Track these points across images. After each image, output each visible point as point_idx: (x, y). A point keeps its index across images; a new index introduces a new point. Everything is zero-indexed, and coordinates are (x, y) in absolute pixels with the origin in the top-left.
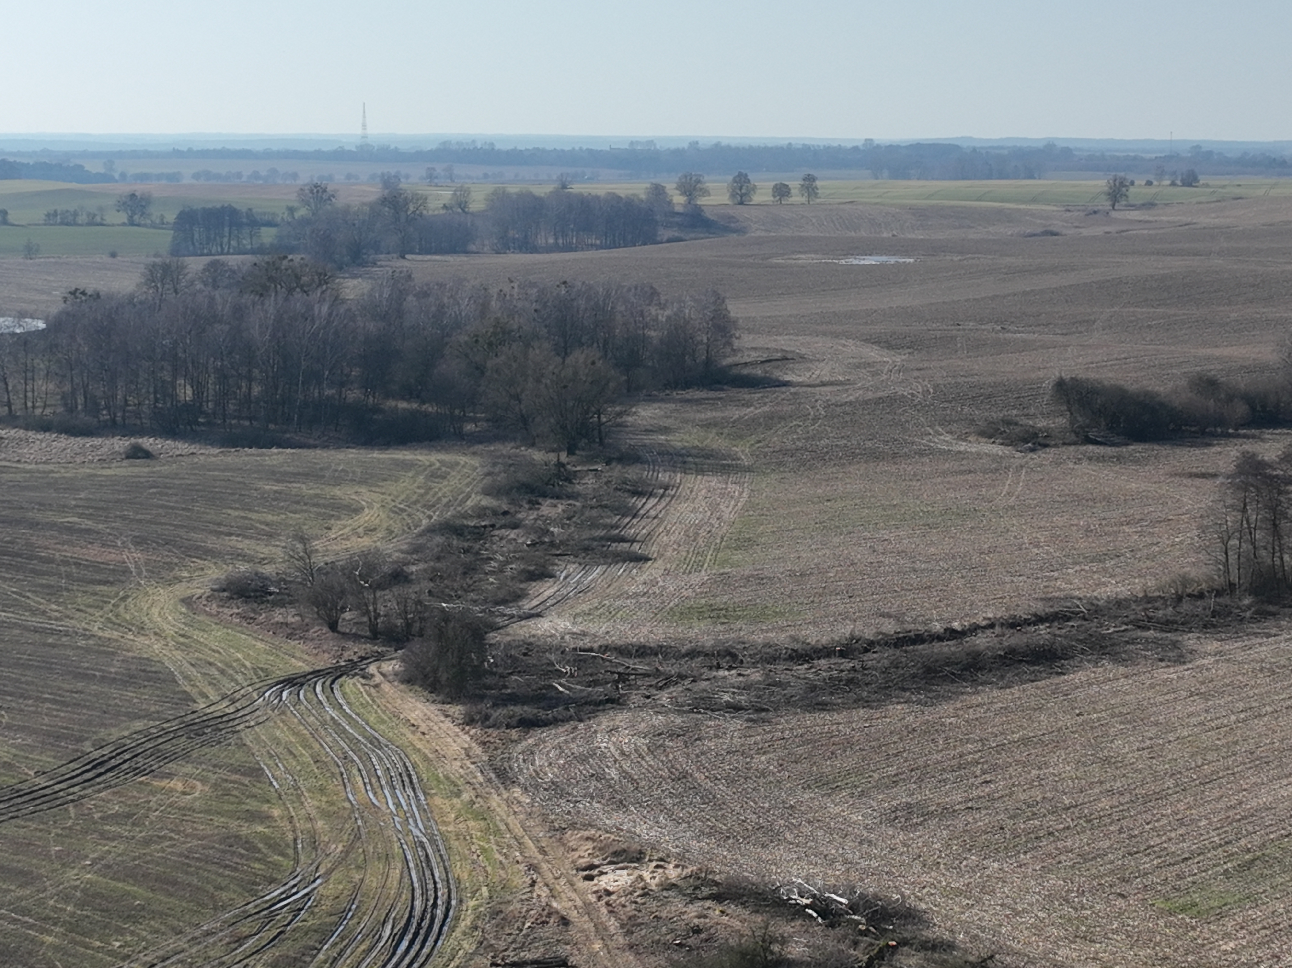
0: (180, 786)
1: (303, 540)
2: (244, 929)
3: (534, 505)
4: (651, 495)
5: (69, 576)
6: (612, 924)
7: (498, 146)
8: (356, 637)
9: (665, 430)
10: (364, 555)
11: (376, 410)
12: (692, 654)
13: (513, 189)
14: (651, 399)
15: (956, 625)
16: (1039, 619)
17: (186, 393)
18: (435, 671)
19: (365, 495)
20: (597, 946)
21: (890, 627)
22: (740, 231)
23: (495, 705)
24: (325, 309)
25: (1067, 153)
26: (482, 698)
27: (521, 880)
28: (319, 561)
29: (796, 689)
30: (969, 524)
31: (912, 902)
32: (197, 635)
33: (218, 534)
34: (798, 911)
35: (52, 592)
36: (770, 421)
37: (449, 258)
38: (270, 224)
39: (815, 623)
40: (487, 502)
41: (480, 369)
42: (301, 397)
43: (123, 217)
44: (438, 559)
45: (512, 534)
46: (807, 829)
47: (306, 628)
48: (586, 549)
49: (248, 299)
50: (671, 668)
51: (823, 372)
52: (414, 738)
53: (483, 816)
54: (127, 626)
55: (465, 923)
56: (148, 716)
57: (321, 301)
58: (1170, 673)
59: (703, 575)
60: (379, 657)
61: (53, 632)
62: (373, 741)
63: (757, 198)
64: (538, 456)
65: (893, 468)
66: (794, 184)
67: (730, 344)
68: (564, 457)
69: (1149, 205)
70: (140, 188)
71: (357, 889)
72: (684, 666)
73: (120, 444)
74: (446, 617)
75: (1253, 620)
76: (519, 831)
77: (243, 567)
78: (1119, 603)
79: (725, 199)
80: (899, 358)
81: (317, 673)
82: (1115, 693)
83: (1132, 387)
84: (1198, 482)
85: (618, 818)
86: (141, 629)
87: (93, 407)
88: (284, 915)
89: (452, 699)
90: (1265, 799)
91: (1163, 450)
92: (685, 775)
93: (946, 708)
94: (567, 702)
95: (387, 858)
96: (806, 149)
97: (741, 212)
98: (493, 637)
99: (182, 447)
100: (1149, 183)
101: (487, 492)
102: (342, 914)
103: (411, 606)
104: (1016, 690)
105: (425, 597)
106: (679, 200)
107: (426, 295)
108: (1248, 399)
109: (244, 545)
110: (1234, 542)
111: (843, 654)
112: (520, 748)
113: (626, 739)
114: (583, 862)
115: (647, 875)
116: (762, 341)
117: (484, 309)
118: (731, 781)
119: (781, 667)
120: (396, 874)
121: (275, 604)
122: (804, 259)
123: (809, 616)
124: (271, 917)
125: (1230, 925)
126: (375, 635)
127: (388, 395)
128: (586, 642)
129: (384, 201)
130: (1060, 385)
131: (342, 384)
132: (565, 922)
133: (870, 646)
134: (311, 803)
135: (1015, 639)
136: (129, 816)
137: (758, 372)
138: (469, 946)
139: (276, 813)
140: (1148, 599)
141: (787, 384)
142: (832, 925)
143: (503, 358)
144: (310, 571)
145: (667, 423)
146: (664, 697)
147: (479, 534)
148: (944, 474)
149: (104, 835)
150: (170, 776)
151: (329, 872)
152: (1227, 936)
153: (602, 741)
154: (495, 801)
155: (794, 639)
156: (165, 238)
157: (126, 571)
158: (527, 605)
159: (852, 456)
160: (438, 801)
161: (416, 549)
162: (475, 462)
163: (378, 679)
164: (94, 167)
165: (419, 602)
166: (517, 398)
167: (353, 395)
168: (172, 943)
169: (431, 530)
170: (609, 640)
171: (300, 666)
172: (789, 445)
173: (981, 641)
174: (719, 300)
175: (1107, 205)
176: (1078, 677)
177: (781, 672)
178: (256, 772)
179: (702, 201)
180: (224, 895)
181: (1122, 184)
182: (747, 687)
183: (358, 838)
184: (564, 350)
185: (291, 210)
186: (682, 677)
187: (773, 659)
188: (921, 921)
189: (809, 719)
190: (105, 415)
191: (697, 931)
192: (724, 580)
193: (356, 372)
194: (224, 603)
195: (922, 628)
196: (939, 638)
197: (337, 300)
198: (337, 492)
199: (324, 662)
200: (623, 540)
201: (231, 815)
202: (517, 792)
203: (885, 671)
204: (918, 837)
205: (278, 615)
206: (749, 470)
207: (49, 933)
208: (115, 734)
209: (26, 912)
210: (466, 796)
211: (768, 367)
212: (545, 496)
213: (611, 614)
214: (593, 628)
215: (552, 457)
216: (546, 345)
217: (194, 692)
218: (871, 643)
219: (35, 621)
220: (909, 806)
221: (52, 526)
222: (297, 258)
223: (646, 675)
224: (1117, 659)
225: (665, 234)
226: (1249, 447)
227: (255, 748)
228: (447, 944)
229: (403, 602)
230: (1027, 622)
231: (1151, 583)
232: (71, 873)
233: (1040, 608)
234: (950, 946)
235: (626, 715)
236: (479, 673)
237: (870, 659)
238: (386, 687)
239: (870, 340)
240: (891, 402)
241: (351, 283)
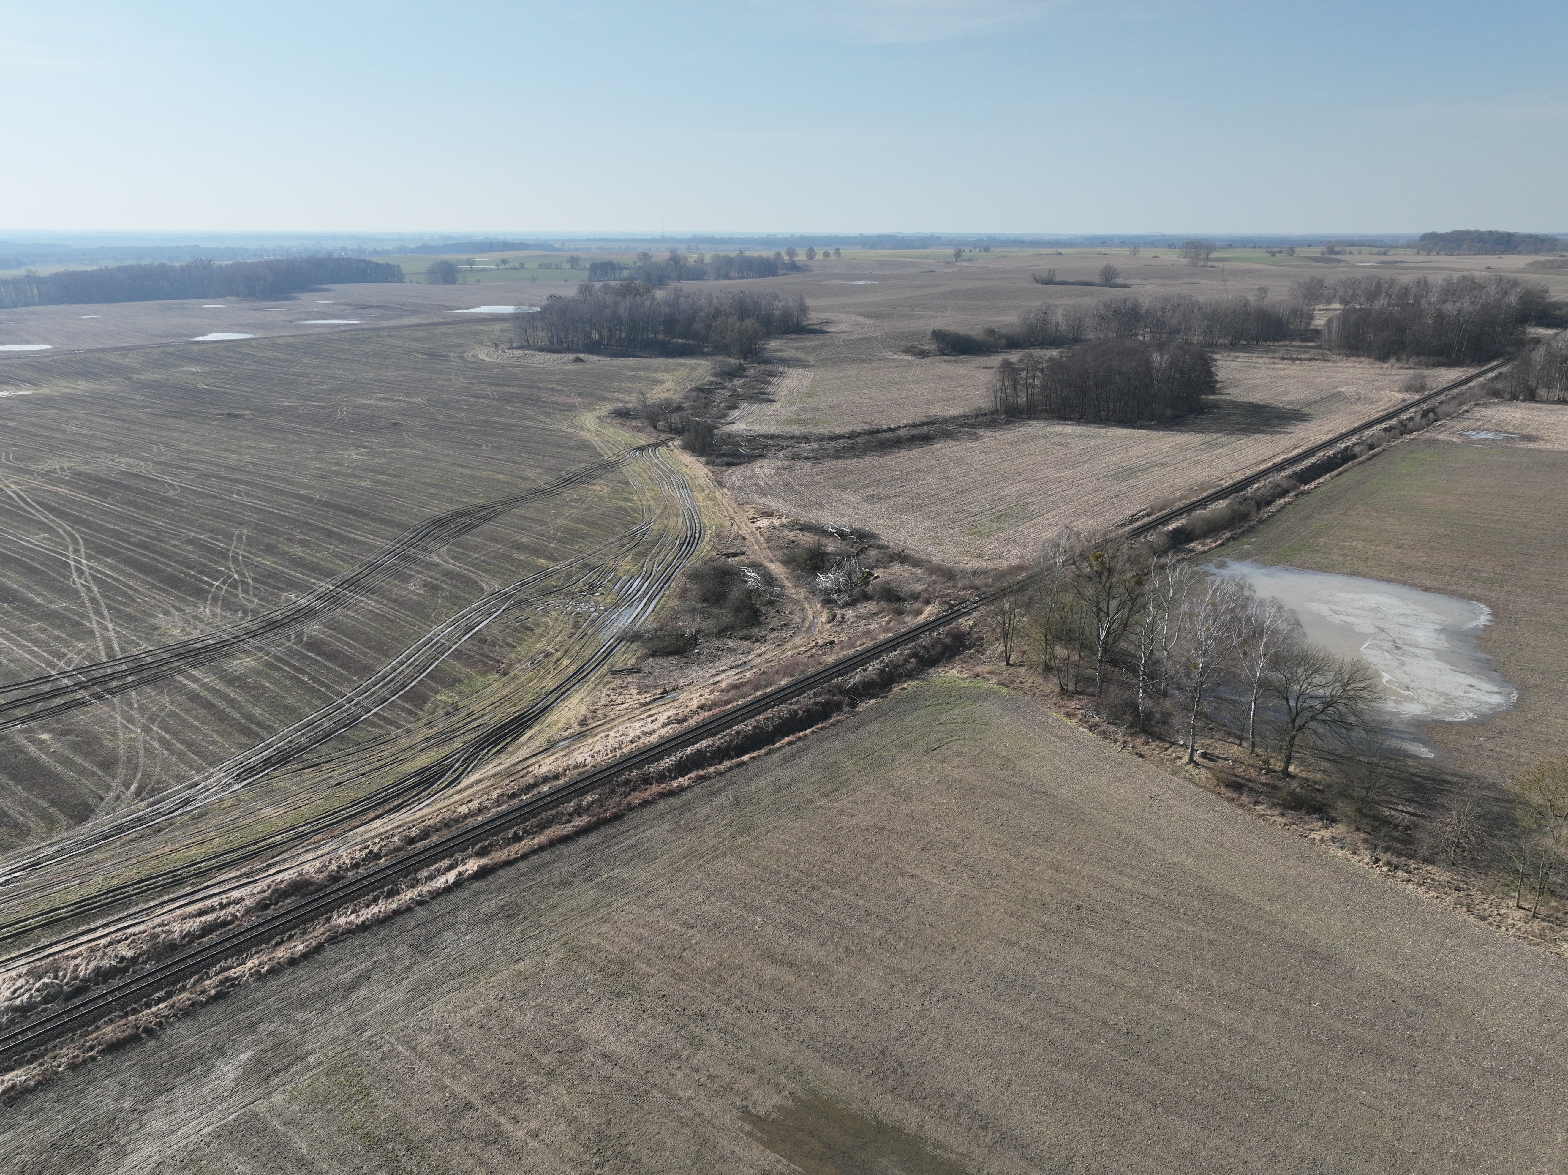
0: (599, 488)
1: (643, 394)
2: (624, 541)
3: (731, 380)
4: (776, 376)
5: (554, 408)
6: (762, 540)
7: (716, 236)
8: (664, 432)
9: (781, 350)
10: (666, 400)
11: (670, 343)
12: (792, 438)
13: (721, 254)
14: (776, 338)
15: (892, 426)
16: (924, 424)
17: (596, 336)
18: (694, 444)
19: (666, 376)
20: (756, 547)
21: (867, 427)
22: (810, 271)
23: (717, 458)
24: (649, 303)
25: (939, 238)
26: (712, 454)
27: (727, 523)
28: (649, 402)
29: (831, 451)
30: (898, 387)
31: (874, 531)
32: (603, 431)
33: (610, 392)
34: (831, 535)
35: (548, 414)
36: (822, 347)
37: (697, 282)
38: (627, 268)
39: (838, 426)
40: (713, 379)
41: (710, 327)
42: (640, 338)
43: (569, 266)
44: (694, 401)
45: (723, 391)
46: (834, 504)
47: (645, 428)
48: (751, 397)
49: (619, 298)
50: (783, 443)
51: (842, 327)
52: (687, 470)
53: (713, 499)
54: (576, 427)
55: (707, 539)
56: (586, 462)
57: (647, 299)
58: (973, 444)
59: (796, 407)
60: (673, 439)
61: (548, 430)
62: (671, 471)
63: (817, 258)
64: (732, 361)
65: (869, 366)
66: (832, 252)
67: (806, 316)
68: (742, 361)
69: (970, 260)
70: (575, 254)
71: (666, 527)
72: (789, 442)
73: (571, 356)
74: (698, 423)
75: (1005, 424)
76: (727, 505)
77: (620, 405)
78: (954, 418)
79: (804, 258)
80: (872, 322)
81: (649, 445)
82: (952, 452)
83: (962, 333)
84: (986, 370)
85: (764, 500)
86: (582, 429)
87: (560, 341)
88: (639, 536)
89: (700, 455)
90: (1007, 492)
91: (973, 358)
92: (789, 484)
93: (888, 458)
94: (744, 456)
95: (677, 515)
96: (837, 237)
97: (811, 263)
98: (716, 431)
99: (595, 358)
100: (971, 251)
101: (713, 375)
102: (661, 536)
103: (684, 419)
104: (914, 451)
105: (690, 416)
106: (786, 258)
107: (688, 297)
108: (1006, 337)
109: (620, 396)
110: (999, 394)
111: (849, 438)
112: (727, 473)
113: (766, 470)
114: (750, 516)
115: (774, 521)
116: (818, 315)
117: (711, 302)
118: (806, 486)
119: (825, 443)
120: (680, 521)
121: (633, 419)
122: (835, 282)
123: (836, 423)
124: (634, 537)
125: (992, 539)
126: (671, 431)
127: (674, 337)
128: (751, 433)
129: (671, 259)
130: (934, 333)
131: (656, 333)
132: (744, 538)
133: (859, 434)
134: (648, 495)
135: (914, 432)
136: (580, 499)
137: (817, 327)
138: (708, 548)
139: (635, 498)
140: (965, 416)
141: (828, 332)
142: (844, 540)
143: (718, 323)
144: (645, 406)
145: (782, 348)
146: (781, 454)
147: (710, 391)
148: (889, 367)
149: (572, 507)
150: (595, 484)
151: (656, 520)
152: (991, 543)
153: (758, 471)
154: (717, 494)
155: (830, 432)
156: (585, 275)
157: (576, 406)
158: (729, 419)
159: (853, 360)
160: (696, 493)
161: (686, 398)
162: (708, 363)
163: (672, 447)
164: (557, 245)
165: (688, 418)
166: (724, 338)
167: (661, 337)
168: (598, 547)
169: (692, 390)
170: (760, 432)
171: (643, 442)
172: (829, 357)
173: (901, 432)
174: (802, 299)
175: (954, 260)
176: (938, 446)
177: (825, 445)
178: (627, 483)
179: (795, 259)
180: (617, 529)
181: (960, 251)
182: (812, 450)
183: (666, 507)
184: (742, 319)
185: (635, 263)
186: (788, 446)
187: (822, 440)
188: (877, 538)
189: (836, 462)
190: (565, 345)
191: (793, 542)
192: (804, 409)
193: (661, 328)
194: (613, 418)
195: (879, 428)
196: (886, 431)
197: (653, 299)
198: (655, 375)
199: (652, 441)
200: (765, 394)
201: (618, 499)
202: (726, 490)
203: (865, 444)
204: (876, 507)
205: (634, 423)
206: (814, 366)
207: (552, 543)
208: (573, 469)
209: (543, 535)
210: (706, 492)
211: (821, 325)
212: (735, 377)
213: (761, 422)
214: (754, 428)
215: (738, 361)
216: (735, 317)
217: (603, 453)
218: (860, 433)
219: (541, 425)
220: (873, 495)
221: (547, 389)
222: (637, 282)
223: (774, 446)
224: (952, 439)
225: (781, 272)
226: (1006, 356)
227: (627, 474)
228: (700, 547)
229: (681, 418)
230: (919, 425)
231: (967, 409)
232: (559, 521)
233: (924, 419)
234: (888, 547)
235: (767, 461)
236: (711, 445)
237: (859, 440)
238: (675, 450)
239: (860, 315)
240: (868, 339)
241: (658, 292)
